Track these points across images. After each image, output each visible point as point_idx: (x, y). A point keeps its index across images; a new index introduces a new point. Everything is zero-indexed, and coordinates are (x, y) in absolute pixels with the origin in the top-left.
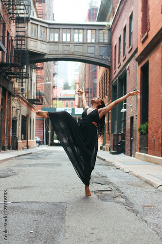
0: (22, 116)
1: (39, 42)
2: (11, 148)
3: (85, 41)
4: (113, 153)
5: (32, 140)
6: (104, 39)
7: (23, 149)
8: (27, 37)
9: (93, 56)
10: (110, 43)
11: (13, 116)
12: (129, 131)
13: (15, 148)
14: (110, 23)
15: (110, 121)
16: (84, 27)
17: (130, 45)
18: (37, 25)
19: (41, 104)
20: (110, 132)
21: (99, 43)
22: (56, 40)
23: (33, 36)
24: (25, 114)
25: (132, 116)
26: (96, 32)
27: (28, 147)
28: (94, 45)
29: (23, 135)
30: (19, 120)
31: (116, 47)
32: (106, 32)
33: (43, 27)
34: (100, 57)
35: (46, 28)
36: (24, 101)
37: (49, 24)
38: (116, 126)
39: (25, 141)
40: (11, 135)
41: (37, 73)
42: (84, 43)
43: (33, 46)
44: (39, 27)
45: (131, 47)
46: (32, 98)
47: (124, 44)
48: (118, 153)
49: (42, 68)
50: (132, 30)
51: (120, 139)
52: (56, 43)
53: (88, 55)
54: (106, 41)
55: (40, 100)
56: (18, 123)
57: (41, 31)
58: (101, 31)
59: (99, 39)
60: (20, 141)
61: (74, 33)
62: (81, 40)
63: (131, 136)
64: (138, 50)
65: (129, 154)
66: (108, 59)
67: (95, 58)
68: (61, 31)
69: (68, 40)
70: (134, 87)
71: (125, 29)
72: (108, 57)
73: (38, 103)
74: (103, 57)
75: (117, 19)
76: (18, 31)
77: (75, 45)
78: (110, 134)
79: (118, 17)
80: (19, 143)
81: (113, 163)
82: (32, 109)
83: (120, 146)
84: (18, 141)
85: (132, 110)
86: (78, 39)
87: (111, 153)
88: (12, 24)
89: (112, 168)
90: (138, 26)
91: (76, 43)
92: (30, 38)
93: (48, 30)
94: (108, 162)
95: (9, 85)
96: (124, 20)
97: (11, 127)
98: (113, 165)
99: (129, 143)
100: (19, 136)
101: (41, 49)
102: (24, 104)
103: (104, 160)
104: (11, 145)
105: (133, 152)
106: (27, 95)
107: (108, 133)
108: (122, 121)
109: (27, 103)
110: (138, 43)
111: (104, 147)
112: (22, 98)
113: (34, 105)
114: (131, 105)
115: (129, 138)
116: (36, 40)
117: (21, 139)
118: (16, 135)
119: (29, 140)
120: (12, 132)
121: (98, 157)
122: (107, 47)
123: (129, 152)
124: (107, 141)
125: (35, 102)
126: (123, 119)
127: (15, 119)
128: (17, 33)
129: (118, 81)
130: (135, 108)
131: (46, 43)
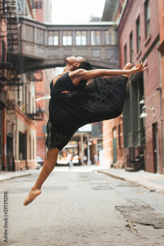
0: (20, 133)
1: (36, 47)
2: (6, 169)
3: (89, 44)
5: (32, 160)
6: (110, 41)
7: (21, 170)
8: (22, 41)
9: (99, 60)
10: (118, 46)
11: (8, 132)
12: (151, 141)
13: (12, 168)
14: (117, 22)
15: (122, 134)
16: (87, 28)
18: (34, 27)
19: (41, 120)
20: (122, 146)
21: (105, 46)
22: (56, 43)
23: (30, 39)
24: (23, 131)
25: (154, 122)
26: (101, 33)
27: (27, 168)
28: (99, 48)
29: (21, 155)
30: (16, 136)
31: (125, 47)
32: (113, 32)
33: (40, 29)
34: (107, 61)
35: (44, 30)
36: (22, 115)
37: (47, 26)
38: (130, 139)
39: (24, 161)
40: (6, 154)
41: (36, 84)
42: (88, 46)
44: (36, 30)
46: (31, 113)
48: (136, 169)
49: (41, 80)
50: (149, 16)
51: (137, 154)
52: (56, 47)
53: (93, 59)
54: (113, 43)
55: (40, 115)
56: (14, 140)
57: (38, 33)
58: (107, 32)
59: (105, 42)
60: (17, 161)
61: (76, 35)
62: (84, 43)
63: (155, 147)
64: (161, 37)
65: (153, 171)
66: (116, 64)
67: (101, 62)
68: (61, 33)
69: (70, 44)
70: (156, 86)
71: (138, 22)
72: (116, 61)
73: (38, 118)
74: (111, 61)
75: (125, 14)
76: (10, 29)
77: (77, 49)
78: (123, 149)
79: (127, 11)
80: (16, 164)
81: (139, 183)
82: (32, 126)
83: (138, 161)
84: (16, 161)
85: (154, 115)
86: (81, 41)
87: (127, 170)
88: (3, 23)
89: (142, 190)
90: (158, 8)
91: (79, 46)
92: (26, 41)
93: (46, 33)
94: (130, 181)
95: (2, 94)
96: (136, 10)
97: (6, 145)
98: (141, 185)
99: (152, 156)
100: (16, 156)
101: (38, 54)
102: (21, 119)
103: (123, 179)
104: (6, 166)
105: (158, 167)
106: (24, 109)
107: (120, 148)
108: (137, 133)
109: (25, 118)
110: (159, 29)
111: (115, 164)
112: (18, 112)
113: (34, 121)
114: (153, 109)
115: (151, 151)
116: (33, 44)
117: (20, 159)
118: (12, 153)
119: (28, 160)
120: (8, 150)
121: (113, 176)
122: (114, 49)
123: (152, 167)
124: (118, 158)
125: (35, 117)
126: (139, 129)
127: (10, 136)
128: (9, 31)
129: (130, 85)
130: (159, 111)
131: (44, 47)
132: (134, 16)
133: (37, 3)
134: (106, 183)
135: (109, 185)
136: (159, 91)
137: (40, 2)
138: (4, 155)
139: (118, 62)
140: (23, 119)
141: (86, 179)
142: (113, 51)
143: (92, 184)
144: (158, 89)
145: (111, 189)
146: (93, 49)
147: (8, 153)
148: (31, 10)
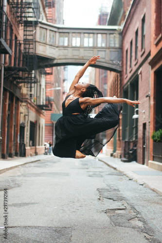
0: (31, 122)
1: (48, 47)
2: (19, 155)
3: (95, 45)
4: (125, 161)
5: (40, 147)
6: (115, 44)
7: (31, 155)
8: (35, 42)
9: (104, 60)
10: (121, 48)
11: (21, 122)
13: (23, 154)
14: (121, 27)
15: (121, 128)
16: (94, 31)
17: (142, 48)
18: (46, 29)
19: (50, 110)
20: (121, 138)
21: (109, 48)
22: (66, 44)
23: (42, 41)
24: (33, 120)
25: (144, 122)
26: (106, 36)
27: (36, 154)
28: (104, 50)
29: (31, 142)
30: (27, 126)
31: (127, 51)
32: (117, 36)
33: (52, 31)
34: (111, 62)
35: (55, 32)
36: (33, 107)
37: (59, 28)
38: (128, 133)
39: (34, 147)
40: (19, 142)
41: (46, 78)
42: (94, 48)
43: (42, 50)
44: (48, 31)
45: (143, 50)
46: (41, 104)
47: (136, 48)
48: (129, 161)
49: (51, 74)
50: (145, 33)
51: (131, 147)
52: (66, 47)
54: (117, 46)
55: (49, 106)
56: (26, 129)
57: (50, 35)
58: (112, 36)
59: (110, 44)
60: (28, 148)
61: (84, 37)
62: (91, 45)
63: (144, 143)
64: (151, 54)
65: (142, 163)
66: (119, 64)
67: (106, 63)
68: (70, 35)
69: (78, 45)
70: (147, 92)
71: (137, 33)
72: (118, 62)
73: (47, 108)
74: (114, 62)
75: (128, 23)
76: (26, 35)
77: (85, 50)
78: (121, 141)
79: (129, 21)
80: (27, 150)
81: (125, 173)
82: (41, 115)
83: (132, 153)
84: (26, 148)
85: (144, 117)
86: (89, 43)
87: (122, 161)
88: (20, 28)
89: (124, 178)
90: (151, 28)
91: (86, 48)
92: (39, 42)
93: (57, 34)
94: (119, 171)
95: (17, 90)
96: (136, 23)
97: (19, 134)
98: (125, 175)
99: (142, 151)
100: (27, 143)
101: (50, 53)
102: (32, 110)
103: (115, 169)
104: (18, 152)
105: (146, 160)
106: (35, 100)
107: (119, 140)
108: (133, 128)
109: (35, 109)
110: (151, 46)
111: (114, 154)
112: (30, 104)
113: (43, 111)
114: (144, 111)
115: (141, 146)
116: (45, 45)
117: (30, 146)
118: (24, 141)
119: (37, 147)
120: (20, 139)
121: (109, 165)
122: (118, 51)
123: (142, 160)
124: (117, 148)
125: (44, 108)
126: (135, 126)
127: (22, 125)
128: (25, 37)
129: (129, 86)
130: (148, 114)
131: (55, 48)
132: (134, 27)
133: (50, 3)
134: (100, 172)
135: (102, 174)
136: (148, 98)
137: (53, 2)
138: (17, 142)
139: (120, 63)
140: (34, 110)
141: (86, 166)
142: (117, 53)
143: (90, 171)
144: (147, 96)
145: (102, 176)
146: (98, 51)
147: (20, 141)
148: (44, 9)
